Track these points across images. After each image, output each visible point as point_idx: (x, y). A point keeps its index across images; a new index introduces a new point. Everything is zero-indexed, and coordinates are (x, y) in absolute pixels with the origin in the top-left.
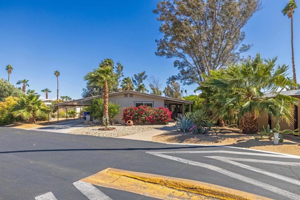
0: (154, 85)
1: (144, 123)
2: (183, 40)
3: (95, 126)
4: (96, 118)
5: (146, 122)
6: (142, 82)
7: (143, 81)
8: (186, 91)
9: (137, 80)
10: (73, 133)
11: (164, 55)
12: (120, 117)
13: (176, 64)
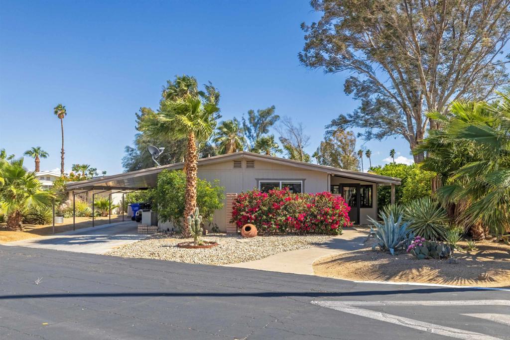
0: (292, 138)
1: (282, 230)
2: (368, 30)
3: (165, 237)
4: (165, 218)
5: (287, 229)
6: (265, 131)
7: (270, 128)
8: (368, 154)
9: (255, 125)
10: (119, 255)
11: (320, 65)
12: (223, 217)
13: (348, 87)
